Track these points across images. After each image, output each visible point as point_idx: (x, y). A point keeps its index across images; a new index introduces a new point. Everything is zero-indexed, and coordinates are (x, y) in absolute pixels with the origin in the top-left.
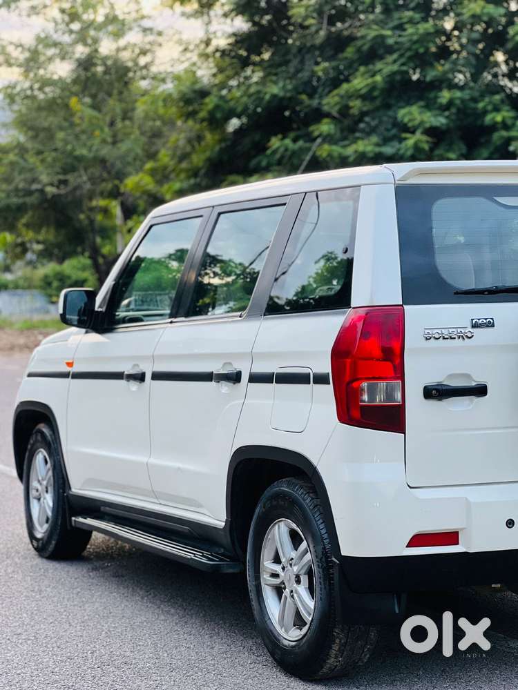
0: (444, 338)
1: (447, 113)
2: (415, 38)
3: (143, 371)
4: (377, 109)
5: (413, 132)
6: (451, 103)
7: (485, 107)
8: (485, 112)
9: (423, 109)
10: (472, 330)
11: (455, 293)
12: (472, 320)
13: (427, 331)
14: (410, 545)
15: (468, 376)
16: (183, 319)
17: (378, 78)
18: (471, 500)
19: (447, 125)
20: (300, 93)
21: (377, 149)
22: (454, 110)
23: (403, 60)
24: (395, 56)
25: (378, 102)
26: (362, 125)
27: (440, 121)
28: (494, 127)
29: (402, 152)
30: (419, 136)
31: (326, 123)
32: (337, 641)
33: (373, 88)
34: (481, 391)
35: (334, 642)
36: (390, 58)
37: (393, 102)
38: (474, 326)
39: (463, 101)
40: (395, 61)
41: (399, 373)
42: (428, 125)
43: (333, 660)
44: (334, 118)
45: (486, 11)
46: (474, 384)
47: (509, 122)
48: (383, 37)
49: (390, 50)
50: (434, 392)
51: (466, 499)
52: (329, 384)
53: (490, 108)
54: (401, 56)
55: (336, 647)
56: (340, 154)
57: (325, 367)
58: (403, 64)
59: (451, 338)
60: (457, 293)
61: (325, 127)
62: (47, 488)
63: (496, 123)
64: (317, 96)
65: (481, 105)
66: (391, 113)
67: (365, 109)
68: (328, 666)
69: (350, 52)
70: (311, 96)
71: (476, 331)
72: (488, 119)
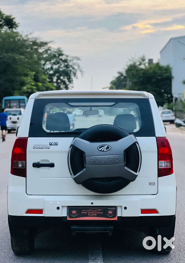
0: (40, 148)
10: (49, 146)
12: (50, 143)
13: (34, 146)
14: (26, 213)
15: (48, 160)
34: (52, 165)
46: (50, 163)
50: (35, 165)
51: (44, 199)
59: (42, 148)
60: (47, 134)
71: (51, 146)
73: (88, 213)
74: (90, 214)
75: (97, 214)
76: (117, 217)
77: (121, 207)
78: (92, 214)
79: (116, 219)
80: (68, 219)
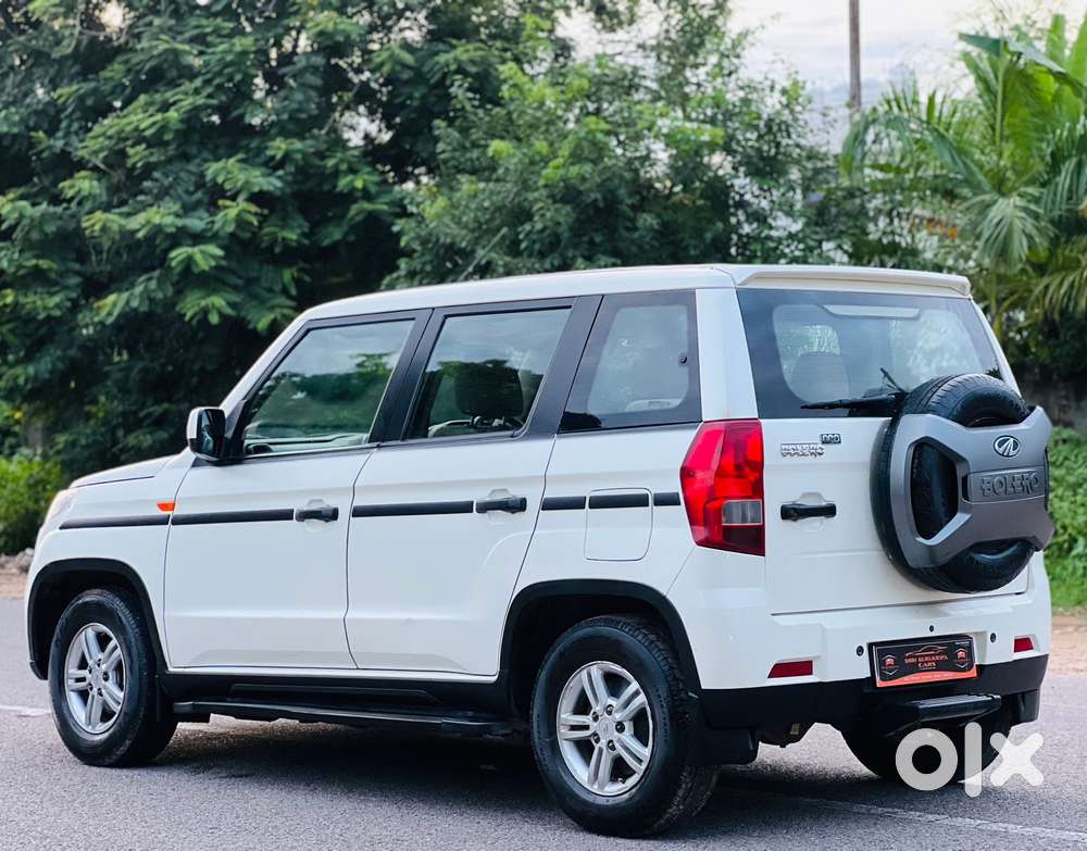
0: (799, 455)
1: (280, 173)
2: (229, 58)
3: (334, 506)
4: (169, 161)
5: (233, 198)
6: (287, 157)
7: (336, 166)
8: (336, 174)
9: (244, 166)
11: (803, 407)
12: (822, 435)
13: (783, 447)
14: (772, 675)
15: (818, 495)
16: (399, 442)
17: (173, 114)
18: (827, 627)
19: (281, 189)
20: (36, 129)
21: (180, 222)
22: (292, 169)
23: (209, 90)
24: (198, 82)
25: (171, 150)
26: (147, 184)
27: (271, 183)
28: (350, 197)
29: (217, 226)
30: (242, 204)
31: (84, 178)
32: (684, 786)
33: (163, 128)
34: (829, 511)
35: (680, 787)
36: (188, 86)
37: (194, 150)
38: (825, 442)
39: (305, 155)
40: (197, 91)
41: (757, 491)
42: (256, 189)
43: (675, 807)
44: (95, 169)
45: (341, 27)
46: (824, 504)
47: (373, 189)
48: (176, 53)
49: (191, 74)
50: (792, 511)
51: (821, 625)
52: (679, 504)
53: (344, 167)
54: (207, 82)
55: (681, 793)
56: (121, 226)
57: (674, 486)
58: (210, 96)
59: (805, 455)
60: (806, 407)
61: (84, 184)
62: (106, 673)
63: (354, 189)
64: (60, 134)
65: (331, 163)
66: (192, 167)
67: (153, 159)
68: (668, 815)
69: (115, 71)
70: (51, 133)
71: (825, 447)
72: (343, 183)
73: (918, 663)
74: (923, 663)
75: (936, 662)
76: (975, 667)
77: (984, 633)
78: (927, 662)
79: (973, 673)
80: (880, 683)
